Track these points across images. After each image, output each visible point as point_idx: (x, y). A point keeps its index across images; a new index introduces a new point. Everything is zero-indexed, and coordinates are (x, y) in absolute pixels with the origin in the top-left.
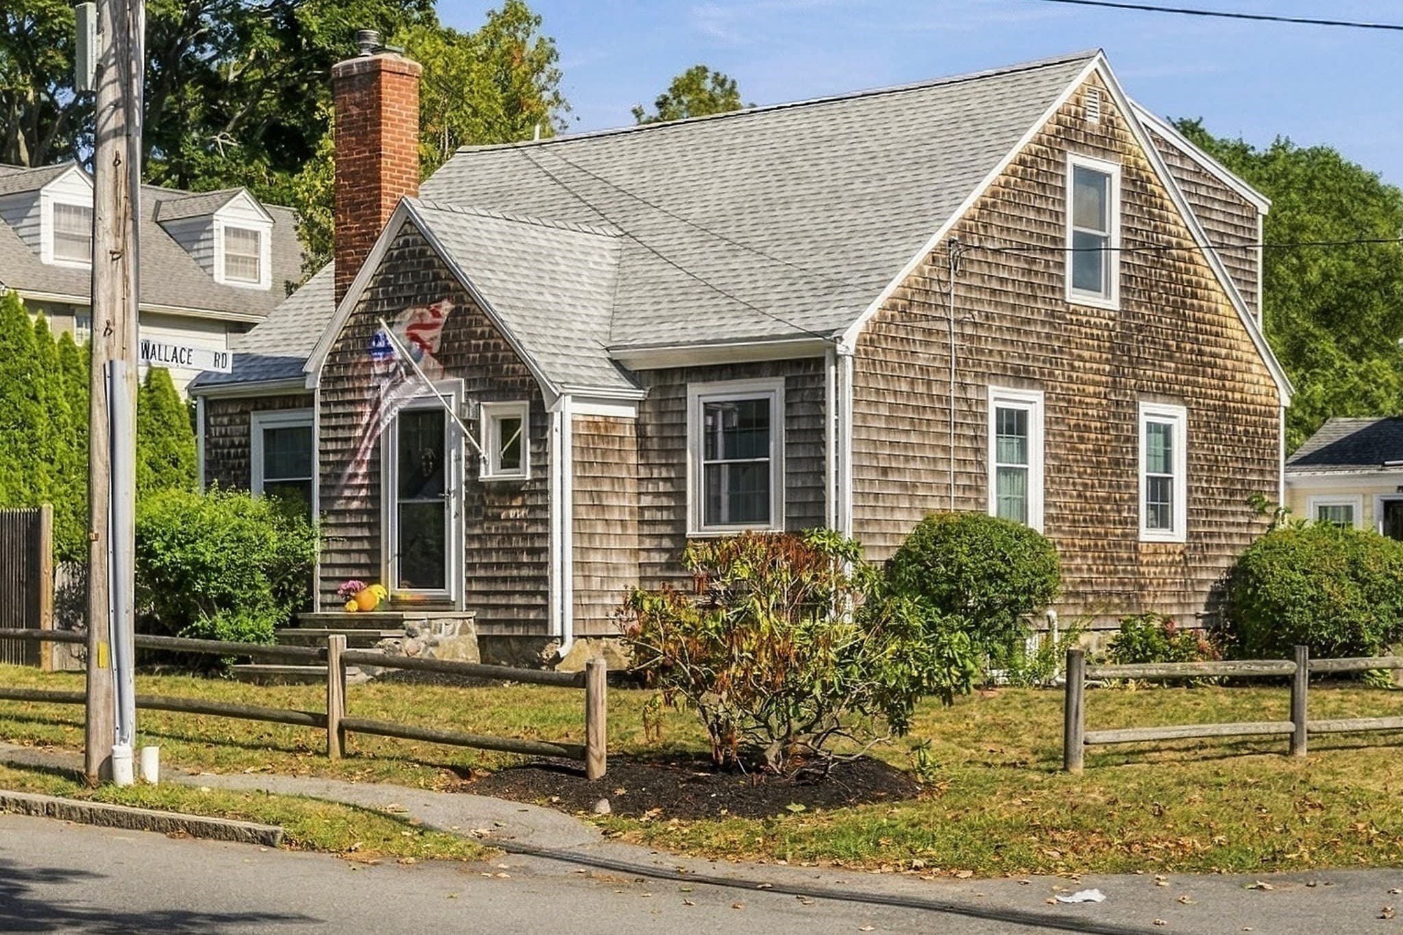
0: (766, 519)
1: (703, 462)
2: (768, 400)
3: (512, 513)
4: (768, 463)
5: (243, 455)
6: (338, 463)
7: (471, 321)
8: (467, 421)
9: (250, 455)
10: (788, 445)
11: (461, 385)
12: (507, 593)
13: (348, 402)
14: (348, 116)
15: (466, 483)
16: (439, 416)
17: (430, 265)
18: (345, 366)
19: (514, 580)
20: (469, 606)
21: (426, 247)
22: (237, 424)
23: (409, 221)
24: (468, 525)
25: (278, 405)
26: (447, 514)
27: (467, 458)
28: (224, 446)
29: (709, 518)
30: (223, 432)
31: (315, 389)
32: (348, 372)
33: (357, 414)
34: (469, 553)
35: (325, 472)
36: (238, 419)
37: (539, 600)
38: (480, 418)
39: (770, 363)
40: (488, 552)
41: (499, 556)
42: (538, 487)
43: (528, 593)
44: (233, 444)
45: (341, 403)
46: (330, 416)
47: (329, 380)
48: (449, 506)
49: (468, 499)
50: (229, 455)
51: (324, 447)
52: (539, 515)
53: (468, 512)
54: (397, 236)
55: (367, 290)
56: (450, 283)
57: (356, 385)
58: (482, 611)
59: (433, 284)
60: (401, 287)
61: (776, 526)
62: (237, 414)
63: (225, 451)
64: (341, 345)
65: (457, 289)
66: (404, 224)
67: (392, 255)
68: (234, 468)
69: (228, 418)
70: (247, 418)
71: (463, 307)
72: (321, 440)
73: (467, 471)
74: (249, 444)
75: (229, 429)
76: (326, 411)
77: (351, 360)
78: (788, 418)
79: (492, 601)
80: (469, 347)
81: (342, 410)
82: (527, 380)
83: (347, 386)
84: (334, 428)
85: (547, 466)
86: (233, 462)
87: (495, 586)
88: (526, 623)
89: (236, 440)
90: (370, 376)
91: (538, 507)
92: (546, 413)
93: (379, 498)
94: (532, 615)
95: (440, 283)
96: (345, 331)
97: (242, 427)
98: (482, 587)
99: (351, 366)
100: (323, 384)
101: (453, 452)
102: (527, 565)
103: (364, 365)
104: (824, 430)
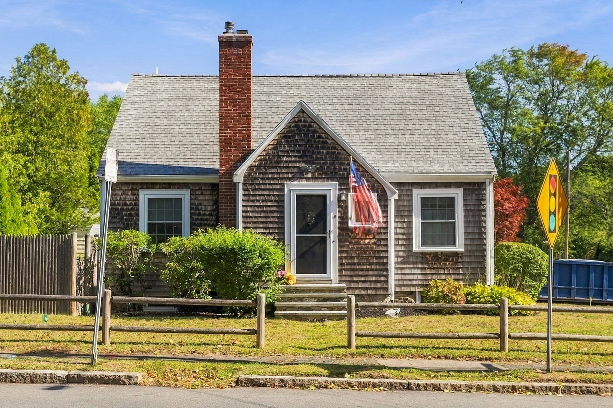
0: (454, 244)
1: (421, 221)
2: (454, 197)
3: (367, 241)
4: (455, 222)
5: (133, 209)
6: (256, 217)
7: (341, 158)
8: (339, 201)
9: (138, 210)
10: (464, 215)
11: (336, 185)
12: (364, 276)
13: (262, 189)
14: (228, 59)
15: (339, 228)
16: (324, 198)
17: (315, 131)
18: (260, 173)
19: (367, 270)
20: (341, 282)
21: (313, 124)
22: (128, 195)
23: (302, 111)
24: (340, 246)
25: (158, 187)
26: (328, 241)
27: (339, 217)
28: (119, 205)
29: (424, 244)
30: (118, 198)
31: (239, 183)
32: (261, 176)
33: (267, 195)
34: (340, 258)
35: (246, 221)
36: (130, 193)
37: (383, 279)
38: (348, 200)
39: (455, 183)
40: (352, 258)
41: (359, 260)
42: (382, 231)
43: (376, 276)
44: (125, 204)
45: (257, 190)
46: (249, 195)
47: (249, 179)
48: (330, 237)
49: (340, 235)
50: (122, 209)
51: (245, 209)
52: (383, 243)
53: (340, 241)
54: (294, 118)
55: (274, 140)
56: (328, 140)
57: (267, 182)
58: (348, 283)
59: (317, 140)
60: (297, 140)
61: (459, 247)
62: (129, 190)
63: (120, 207)
64: (257, 163)
65: (333, 143)
66: (299, 112)
67: (291, 126)
68: (126, 215)
69: (122, 192)
70: (136, 192)
71: (336, 151)
72: (243, 206)
73: (339, 223)
74: (137, 204)
75: (122, 197)
76: (246, 193)
77: (264, 170)
78: (465, 205)
79: (355, 279)
80: (340, 169)
81: (258, 193)
82: (376, 185)
83: (261, 182)
84: (253, 201)
85: (387, 222)
86: (125, 213)
87: (357, 273)
88: (375, 288)
89: (128, 203)
90: (276, 179)
91: (382, 239)
92: (387, 199)
93: (283, 233)
94: (379, 285)
95: (321, 140)
96: (260, 157)
97: (132, 197)
98: (348, 273)
99: (265, 173)
100: (244, 180)
101: (332, 214)
102: (376, 264)
103: (272, 173)
104: (484, 210)
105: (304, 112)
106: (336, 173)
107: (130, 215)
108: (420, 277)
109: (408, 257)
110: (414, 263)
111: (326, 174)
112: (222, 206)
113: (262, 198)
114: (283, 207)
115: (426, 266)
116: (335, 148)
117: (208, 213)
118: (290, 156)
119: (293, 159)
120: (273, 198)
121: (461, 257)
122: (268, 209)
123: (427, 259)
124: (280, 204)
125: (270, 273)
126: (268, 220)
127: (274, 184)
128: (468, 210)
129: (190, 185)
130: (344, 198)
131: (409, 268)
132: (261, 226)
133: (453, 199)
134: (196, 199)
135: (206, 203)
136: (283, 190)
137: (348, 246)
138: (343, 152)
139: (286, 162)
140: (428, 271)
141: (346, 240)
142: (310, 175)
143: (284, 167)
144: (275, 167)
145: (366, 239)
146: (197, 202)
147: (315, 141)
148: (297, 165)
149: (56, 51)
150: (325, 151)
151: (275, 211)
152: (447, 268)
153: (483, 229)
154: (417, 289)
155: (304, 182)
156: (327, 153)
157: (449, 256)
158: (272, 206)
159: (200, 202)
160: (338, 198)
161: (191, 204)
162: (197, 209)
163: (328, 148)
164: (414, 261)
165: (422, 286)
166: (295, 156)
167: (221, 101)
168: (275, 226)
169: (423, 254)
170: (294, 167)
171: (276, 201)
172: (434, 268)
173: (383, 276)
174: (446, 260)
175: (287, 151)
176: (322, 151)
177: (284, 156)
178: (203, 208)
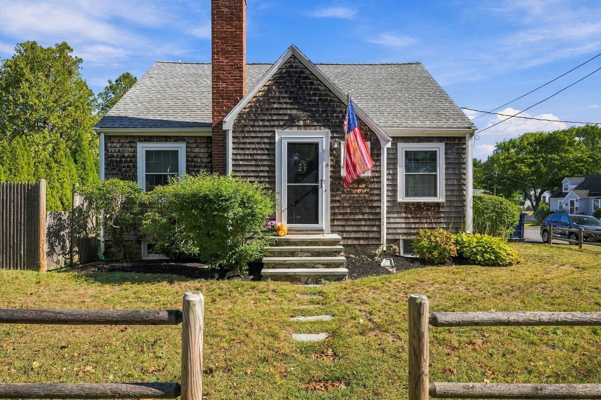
0: (435, 195)
1: (405, 173)
2: (436, 151)
3: (359, 191)
4: (436, 175)
5: (131, 161)
6: (245, 165)
7: (333, 105)
8: (332, 149)
9: (136, 162)
10: (446, 168)
11: (328, 133)
12: (356, 226)
13: (252, 137)
14: (220, 11)
15: (331, 177)
16: (316, 146)
17: (307, 78)
18: (250, 120)
19: (360, 220)
20: (333, 232)
21: (305, 70)
22: (126, 147)
23: (294, 57)
24: (332, 196)
25: (155, 140)
26: (320, 191)
27: (332, 166)
28: (117, 157)
29: (407, 195)
30: (117, 151)
31: (228, 130)
32: (251, 123)
33: (258, 143)
34: (332, 208)
35: (236, 169)
36: (128, 145)
37: (375, 229)
38: (340, 148)
39: (437, 137)
40: (344, 207)
41: (351, 209)
42: (375, 180)
43: (368, 226)
44: (124, 156)
45: (247, 137)
46: (239, 143)
47: (238, 126)
48: (322, 187)
49: (332, 184)
50: (121, 161)
51: (235, 157)
52: (375, 192)
53: (332, 190)
54: (285, 63)
55: (265, 86)
56: (320, 87)
57: (257, 129)
58: (340, 233)
59: (309, 87)
60: (288, 87)
61: (441, 198)
62: (127, 143)
63: (118, 159)
64: (247, 110)
65: (325, 90)
66: (290, 58)
67: (281, 72)
68: (124, 167)
69: (121, 144)
70: (134, 145)
71: (329, 98)
72: (233, 154)
73: (331, 172)
74: (135, 157)
75: (121, 149)
76: (236, 140)
77: (254, 118)
78: (446, 159)
79: (347, 229)
80: (332, 117)
81: (248, 140)
82: (369, 133)
83: (251, 129)
84: (242, 149)
85: (380, 171)
86: (124, 164)
87: (349, 223)
88: (367, 239)
89: (126, 155)
90: (267, 126)
91: (375, 188)
92: (380, 148)
93: (274, 183)
94: (371, 235)
95: (313, 87)
96: (250, 104)
97: (130, 149)
98: (340, 223)
99: (254, 121)
100: (234, 128)
101: (324, 163)
102: (368, 213)
103: (263, 120)
104: (464, 163)
105: (295, 58)
106: (328, 120)
107: (129, 166)
108: (404, 226)
109: (393, 207)
110: (398, 212)
111: (318, 121)
112: (215, 157)
113: (253, 146)
114: (274, 155)
115: (410, 216)
116: (326, 95)
117: (204, 165)
118: (281, 103)
119: (284, 106)
120: (263, 146)
121: (442, 207)
122: (259, 157)
123: (410, 209)
124: (271, 152)
125: (255, 225)
126: (259, 169)
127: (264, 132)
128: (449, 163)
129: (186, 138)
130: (336, 146)
131: (393, 218)
132: (252, 174)
133: (435, 153)
134: (191, 152)
135: (201, 155)
136: (274, 138)
137: (340, 195)
138: (336, 99)
139: (277, 109)
140: (412, 221)
141: (339, 190)
142: (301, 123)
143: (275, 114)
144: (266, 115)
145: (358, 188)
146: (192, 155)
147: (306, 88)
148: (289, 112)
149: (137, 78)
150: (317, 98)
151: (266, 160)
152: (429, 218)
153: (462, 181)
154: (401, 237)
155: (295, 129)
156: (320, 100)
157: (431, 207)
158: (263, 155)
159: (196, 154)
160: (331, 146)
161: (187, 156)
162: (193, 161)
163: (321, 95)
164: (399, 210)
165: (405, 234)
166: (286, 103)
167: (213, 53)
168: (266, 174)
169: (407, 204)
170: (286, 115)
171: (267, 149)
172: (417, 218)
173: (375, 225)
174: (428, 210)
175: (279, 98)
176: (314, 98)
177: (274, 103)
178: (199, 160)
